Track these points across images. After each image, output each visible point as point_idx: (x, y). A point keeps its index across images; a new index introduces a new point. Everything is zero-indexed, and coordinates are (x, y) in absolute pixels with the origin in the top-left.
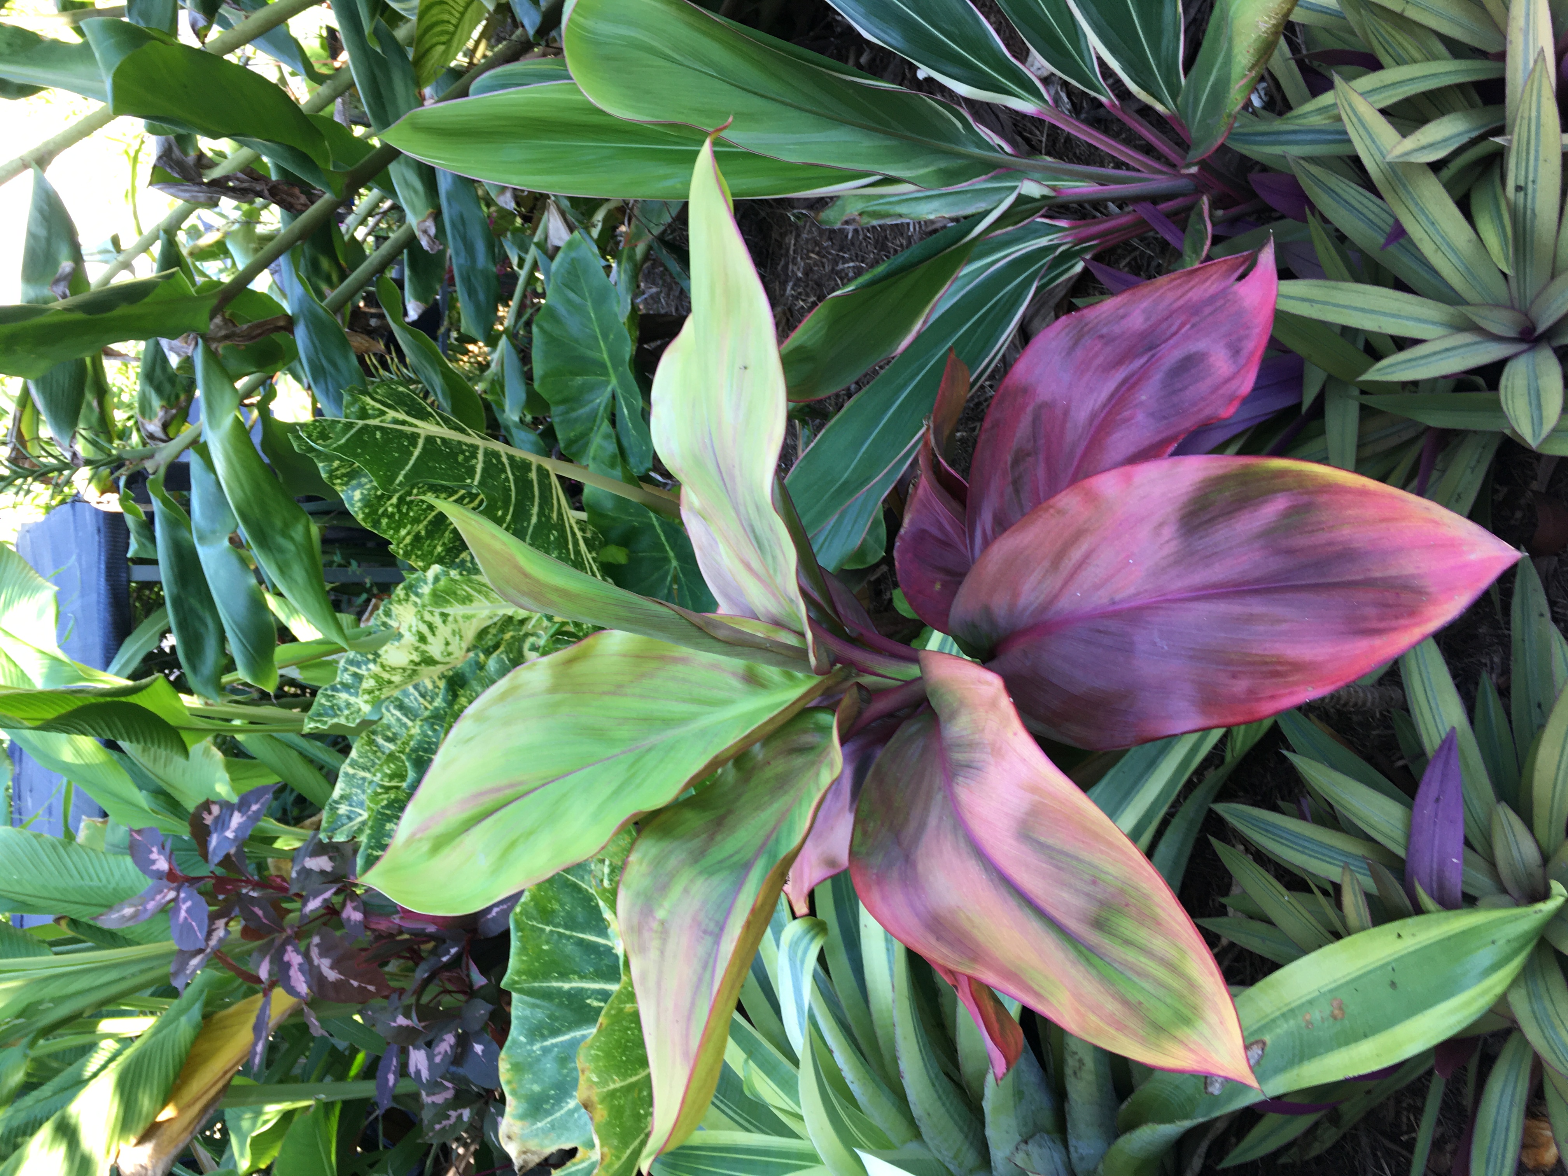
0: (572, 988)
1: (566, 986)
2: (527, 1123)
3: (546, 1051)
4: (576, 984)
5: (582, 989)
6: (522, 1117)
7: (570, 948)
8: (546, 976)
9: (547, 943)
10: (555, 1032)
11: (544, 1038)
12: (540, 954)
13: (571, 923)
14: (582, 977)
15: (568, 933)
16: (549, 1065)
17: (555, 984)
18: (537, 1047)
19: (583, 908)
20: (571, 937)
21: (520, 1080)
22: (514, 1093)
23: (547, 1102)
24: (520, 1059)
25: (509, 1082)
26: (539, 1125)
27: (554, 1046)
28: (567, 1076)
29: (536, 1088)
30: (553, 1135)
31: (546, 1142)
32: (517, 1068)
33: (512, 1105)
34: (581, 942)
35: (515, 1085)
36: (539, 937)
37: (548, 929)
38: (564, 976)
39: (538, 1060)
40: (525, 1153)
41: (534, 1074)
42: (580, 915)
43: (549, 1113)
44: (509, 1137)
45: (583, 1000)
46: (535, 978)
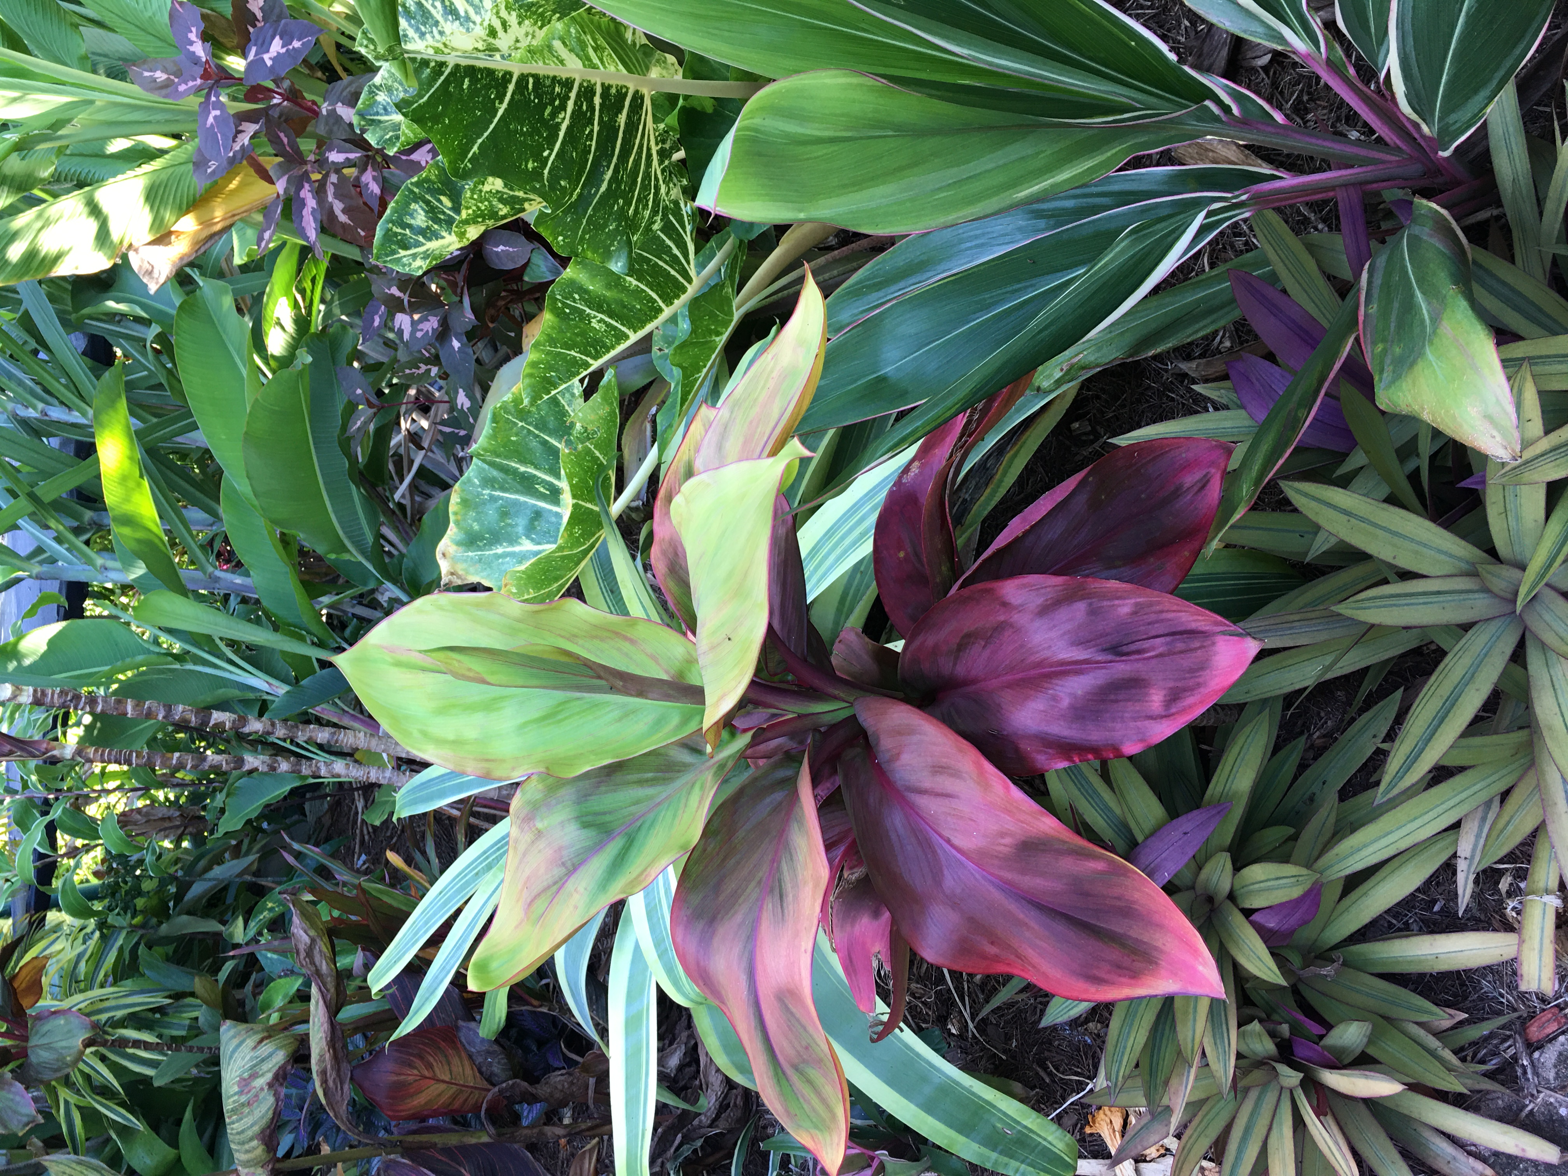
0: (526, 472)
1: (522, 469)
2: (461, 549)
3: (493, 499)
4: (531, 470)
5: (535, 476)
6: (459, 544)
7: (534, 444)
8: (507, 458)
9: (517, 435)
10: (503, 489)
11: (493, 488)
12: (507, 443)
13: (542, 425)
14: (536, 467)
15: (537, 432)
16: (491, 513)
17: (513, 464)
18: (486, 492)
19: (556, 418)
20: (538, 436)
21: (465, 514)
22: (457, 523)
23: (481, 541)
24: (469, 497)
25: (455, 514)
26: (470, 554)
27: (502, 498)
28: (503, 528)
29: (476, 526)
30: (478, 566)
31: (472, 569)
32: (465, 503)
33: (452, 531)
34: (545, 443)
35: (459, 517)
36: (511, 429)
37: (520, 424)
38: (523, 462)
39: (484, 503)
40: (452, 574)
41: (478, 513)
42: (552, 423)
43: (480, 549)
44: (444, 555)
45: (533, 483)
46: (498, 456)
